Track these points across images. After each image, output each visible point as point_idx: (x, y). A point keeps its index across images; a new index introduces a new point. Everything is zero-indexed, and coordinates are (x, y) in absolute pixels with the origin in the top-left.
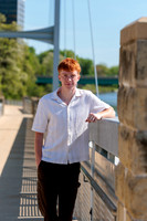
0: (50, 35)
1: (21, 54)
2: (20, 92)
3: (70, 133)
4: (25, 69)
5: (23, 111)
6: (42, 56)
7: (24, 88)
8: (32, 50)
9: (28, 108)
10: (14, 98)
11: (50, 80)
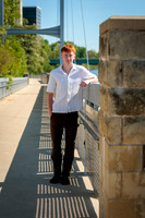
0: (58, 31)
1: (39, 44)
2: (39, 69)
3: (69, 93)
4: (42, 54)
5: (41, 82)
6: (53, 46)
7: (42, 67)
8: (46, 42)
9: (45, 80)
10: (35, 73)
11: (58, 62)
